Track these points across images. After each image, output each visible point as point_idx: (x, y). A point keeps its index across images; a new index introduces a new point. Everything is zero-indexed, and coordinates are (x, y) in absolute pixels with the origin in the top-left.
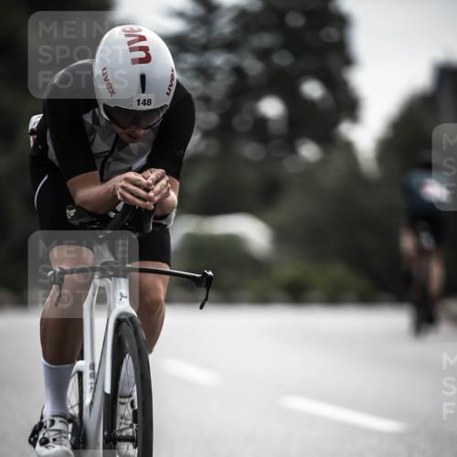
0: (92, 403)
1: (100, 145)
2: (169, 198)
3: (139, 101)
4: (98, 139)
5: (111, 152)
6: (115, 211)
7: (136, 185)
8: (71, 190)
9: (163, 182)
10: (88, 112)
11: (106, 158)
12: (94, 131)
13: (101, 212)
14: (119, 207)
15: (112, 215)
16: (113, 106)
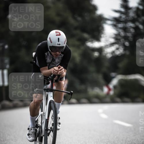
4: (48, 59)
5: (51, 62)
6: (51, 76)
9: (63, 69)
11: (50, 64)
12: (47, 57)
14: (52, 76)
15: (50, 77)
16: (51, 46)
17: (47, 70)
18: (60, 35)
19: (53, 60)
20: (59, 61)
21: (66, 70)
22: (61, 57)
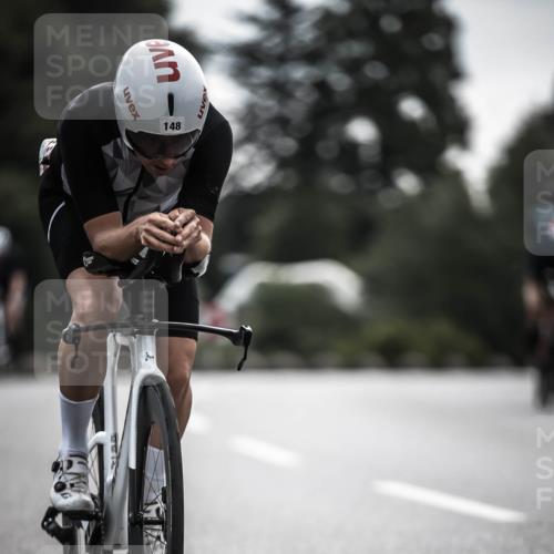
1: (123, 182)
2: (201, 242)
3: (166, 124)
4: (120, 174)
5: (136, 189)
6: (139, 257)
7: (161, 228)
9: (193, 224)
10: (109, 143)
11: (130, 196)
12: (116, 165)
13: (123, 259)
14: (143, 253)
15: (136, 261)
16: (136, 131)
17: (116, 226)
18: (175, 77)
21: (212, 225)
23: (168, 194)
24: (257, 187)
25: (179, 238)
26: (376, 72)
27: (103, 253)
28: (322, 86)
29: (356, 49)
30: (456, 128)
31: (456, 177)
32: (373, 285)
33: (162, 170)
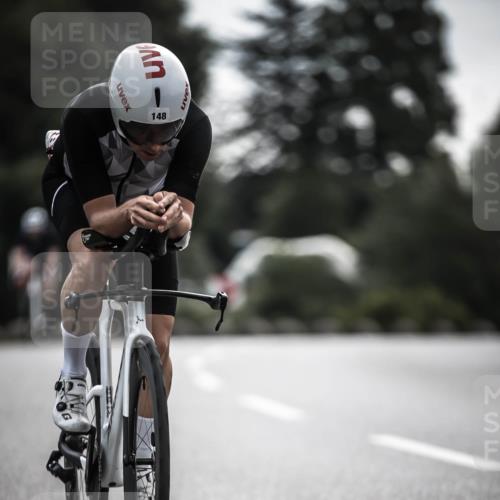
0: (109, 427)
1: (117, 168)
2: (183, 221)
3: (154, 114)
4: (115, 162)
5: (128, 174)
6: (129, 234)
7: (148, 210)
8: (86, 213)
10: (105, 135)
11: (123, 181)
12: (111, 154)
13: (115, 235)
15: (127, 237)
16: (128, 121)
18: (161, 74)
19: (137, 165)
20: (159, 167)
21: (193, 206)
22: (170, 151)
23: (156, 178)
24: (263, 169)
25: (164, 218)
26: (371, 64)
27: (99, 231)
28: (322, 78)
29: (353, 44)
30: (444, 115)
31: (444, 159)
32: (368, 258)
33: (151, 155)
